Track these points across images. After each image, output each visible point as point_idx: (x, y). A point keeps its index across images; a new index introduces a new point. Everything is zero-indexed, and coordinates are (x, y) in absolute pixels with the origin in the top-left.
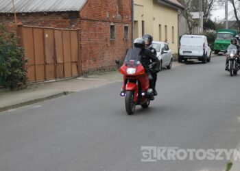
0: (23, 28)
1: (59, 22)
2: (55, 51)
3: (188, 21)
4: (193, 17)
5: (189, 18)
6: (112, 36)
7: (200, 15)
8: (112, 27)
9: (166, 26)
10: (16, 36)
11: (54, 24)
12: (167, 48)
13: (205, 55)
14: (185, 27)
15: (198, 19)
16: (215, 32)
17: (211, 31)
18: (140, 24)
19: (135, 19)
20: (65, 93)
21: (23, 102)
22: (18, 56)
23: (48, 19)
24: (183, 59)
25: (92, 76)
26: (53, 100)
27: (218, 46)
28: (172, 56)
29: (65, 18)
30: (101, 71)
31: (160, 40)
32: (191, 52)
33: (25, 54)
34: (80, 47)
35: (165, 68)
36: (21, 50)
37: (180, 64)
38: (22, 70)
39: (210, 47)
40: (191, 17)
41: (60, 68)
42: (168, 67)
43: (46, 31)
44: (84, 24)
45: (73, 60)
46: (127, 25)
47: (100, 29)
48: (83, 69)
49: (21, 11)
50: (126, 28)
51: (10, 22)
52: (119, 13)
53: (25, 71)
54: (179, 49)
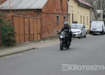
0: (15, 17)
1: (32, 14)
2: (29, 28)
4: (98, 12)
5: (96, 13)
6: (57, 21)
7: (101, 11)
8: (58, 17)
9: (84, 17)
10: (11, 21)
11: (30, 15)
12: (84, 27)
13: (103, 31)
14: (93, 17)
18: (71, 16)
19: (69, 13)
20: (34, 49)
22: (12, 30)
23: (27, 12)
24: (92, 33)
25: (47, 40)
26: (28, 52)
28: (86, 31)
29: (35, 12)
30: (52, 38)
31: (81, 23)
32: (96, 29)
33: (15, 29)
34: (42, 26)
35: (83, 37)
36: (13, 27)
37: (91, 35)
38: (13, 37)
41: (32, 36)
42: (85, 37)
43: (25, 18)
44: (44, 15)
45: (38, 33)
46: (65, 16)
47: (52, 17)
48: (43, 37)
49: (14, 9)
50: (64, 17)
51: (9, 14)
52: (61, 10)
53: (15, 38)
54: (90, 28)
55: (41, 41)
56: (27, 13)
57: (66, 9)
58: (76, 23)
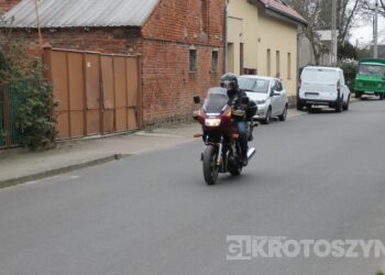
0: (52, 53)
1: (108, 43)
2: (101, 88)
3: (313, 44)
4: (321, 39)
5: (315, 39)
6: (192, 66)
7: (333, 35)
8: (192, 52)
9: (278, 52)
10: (40, 65)
11: (100, 46)
12: (279, 87)
13: (340, 99)
14: (308, 54)
15: (329, 42)
16: (356, 63)
17: (350, 61)
18: (236, 48)
19: (229, 40)
20: (116, 157)
21: (50, 169)
22: (44, 97)
23: (91, 37)
24: (305, 106)
25: (158, 130)
26: (97, 166)
27: (360, 84)
28: (287, 100)
29: (117, 37)
30: (173, 122)
31: (269, 75)
32: (317, 94)
33: (54, 93)
34: (141, 83)
35: (275, 120)
36: (48, 87)
37: (300, 113)
38: (49, 119)
39: (349, 86)
40: (318, 37)
41: (108, 117)
42: (281, 118)
43: (87, 57)
45: (130, 105)
46: (216, 49)
47: (174, 54)
48: (145, 119)
49: (49, 25)
50: (215, 54)
51: (32, 43)
52: (205, 30)
53: (54, 121)
54: (298, 88)
55: (138, 133)
56: (92, 39)
57: (220, 28)
58: (252, 72)
